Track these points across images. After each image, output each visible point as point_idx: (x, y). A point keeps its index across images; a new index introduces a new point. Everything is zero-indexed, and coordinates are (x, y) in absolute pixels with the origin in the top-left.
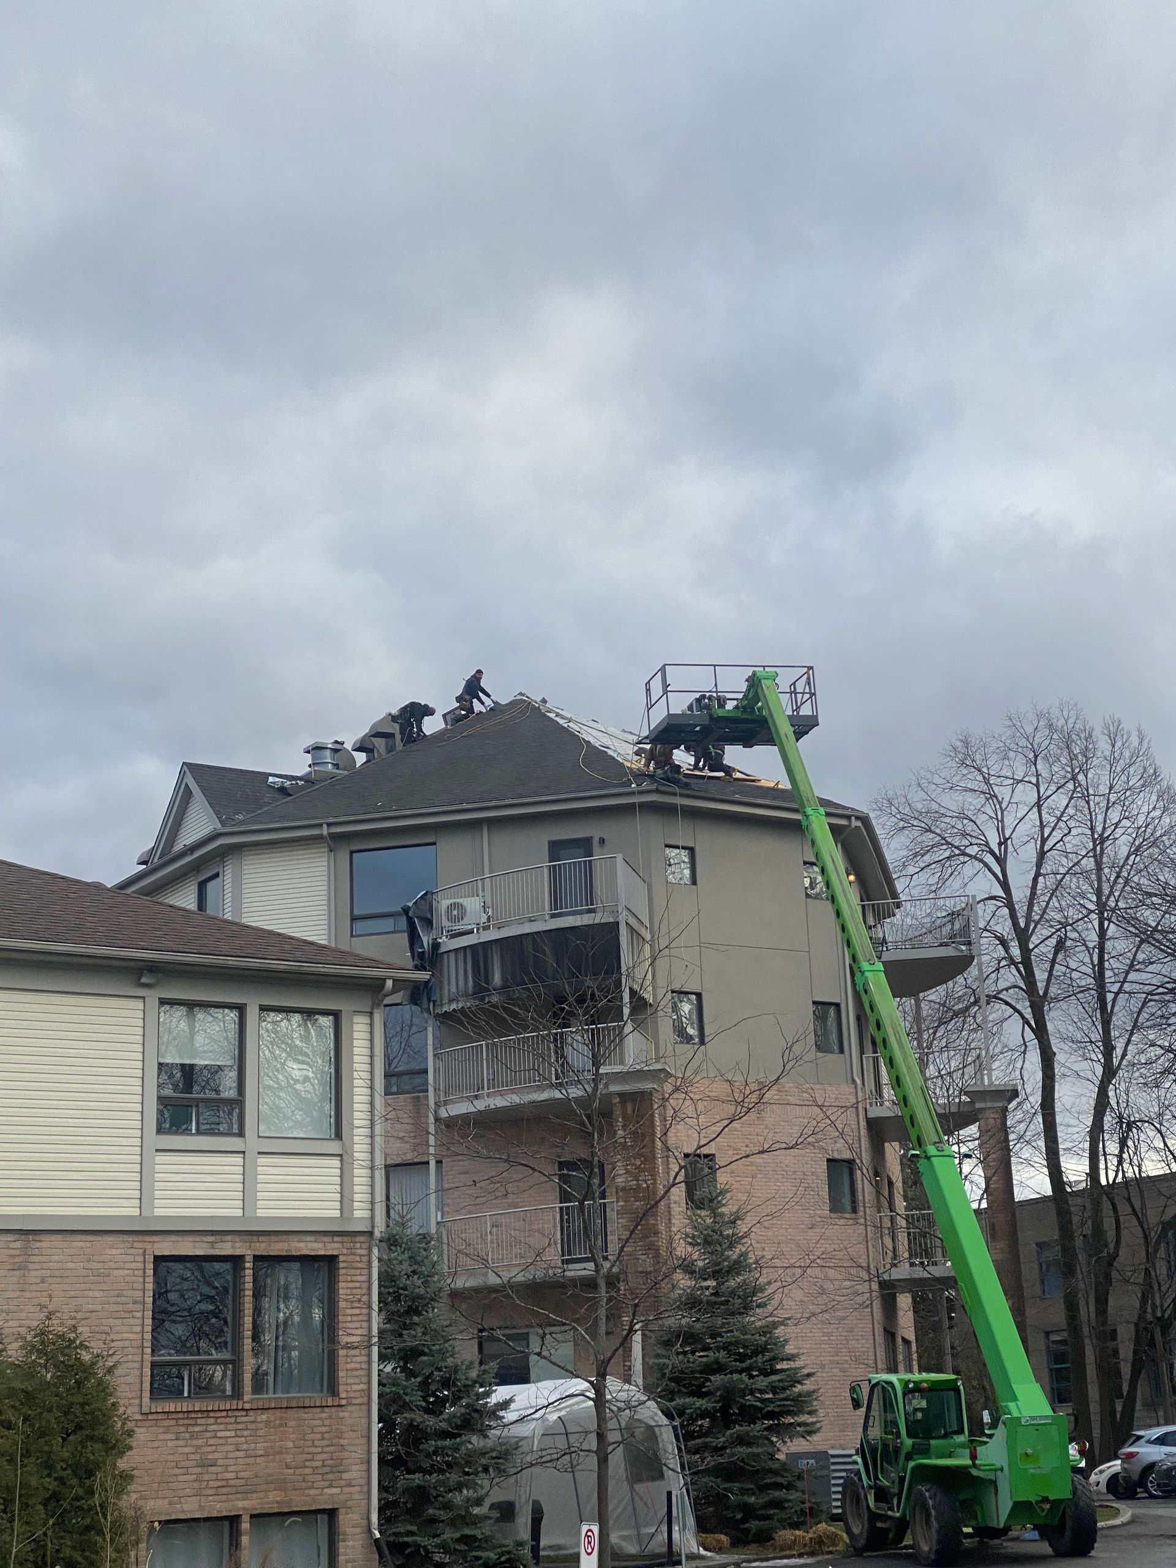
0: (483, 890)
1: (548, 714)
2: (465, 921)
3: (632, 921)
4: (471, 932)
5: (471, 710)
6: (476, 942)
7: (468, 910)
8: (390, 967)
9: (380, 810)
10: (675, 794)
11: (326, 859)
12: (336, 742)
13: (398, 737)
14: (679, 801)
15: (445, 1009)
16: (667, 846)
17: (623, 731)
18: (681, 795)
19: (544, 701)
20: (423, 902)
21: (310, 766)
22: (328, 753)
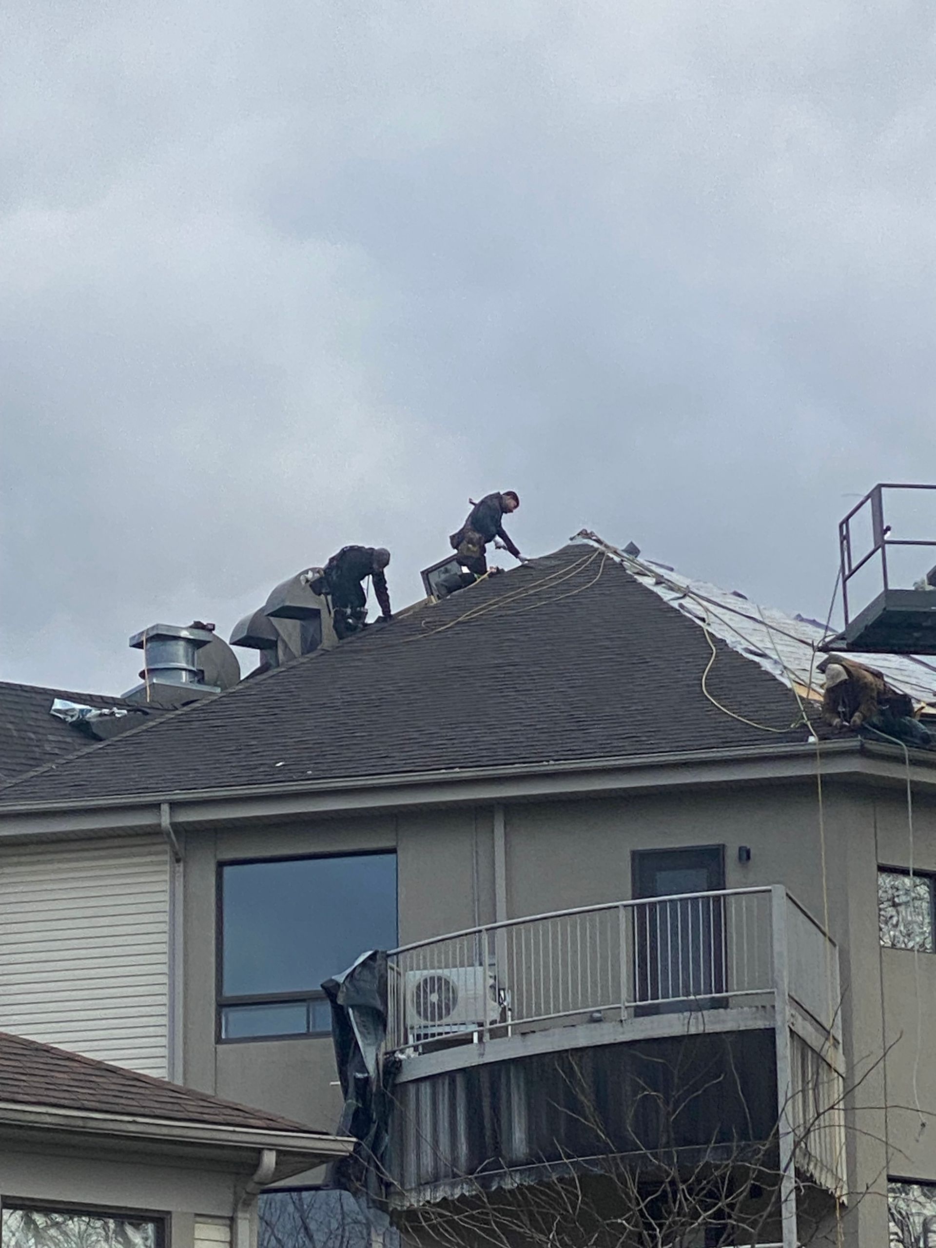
0: (492, 952)
1: (640, 579)
2: (455, 1015)
3: (806, 1029)
4: (466, 1040)
5: (479, 565)
6: (476, 1061)
7: (461, 994)
8: (272, 1124)
9: (280, 777)
10: (899, 760)
11: (167, 877)
12: (198, 626)
13: (327, 620)
14: (908, 774)
15: (413, 1201)
16: (882, 869)
17: (799, 618)
18: (916, 763)
19: (633, 550)
20: (366, 972)
21: (142, 675)
22: (180, 648)
